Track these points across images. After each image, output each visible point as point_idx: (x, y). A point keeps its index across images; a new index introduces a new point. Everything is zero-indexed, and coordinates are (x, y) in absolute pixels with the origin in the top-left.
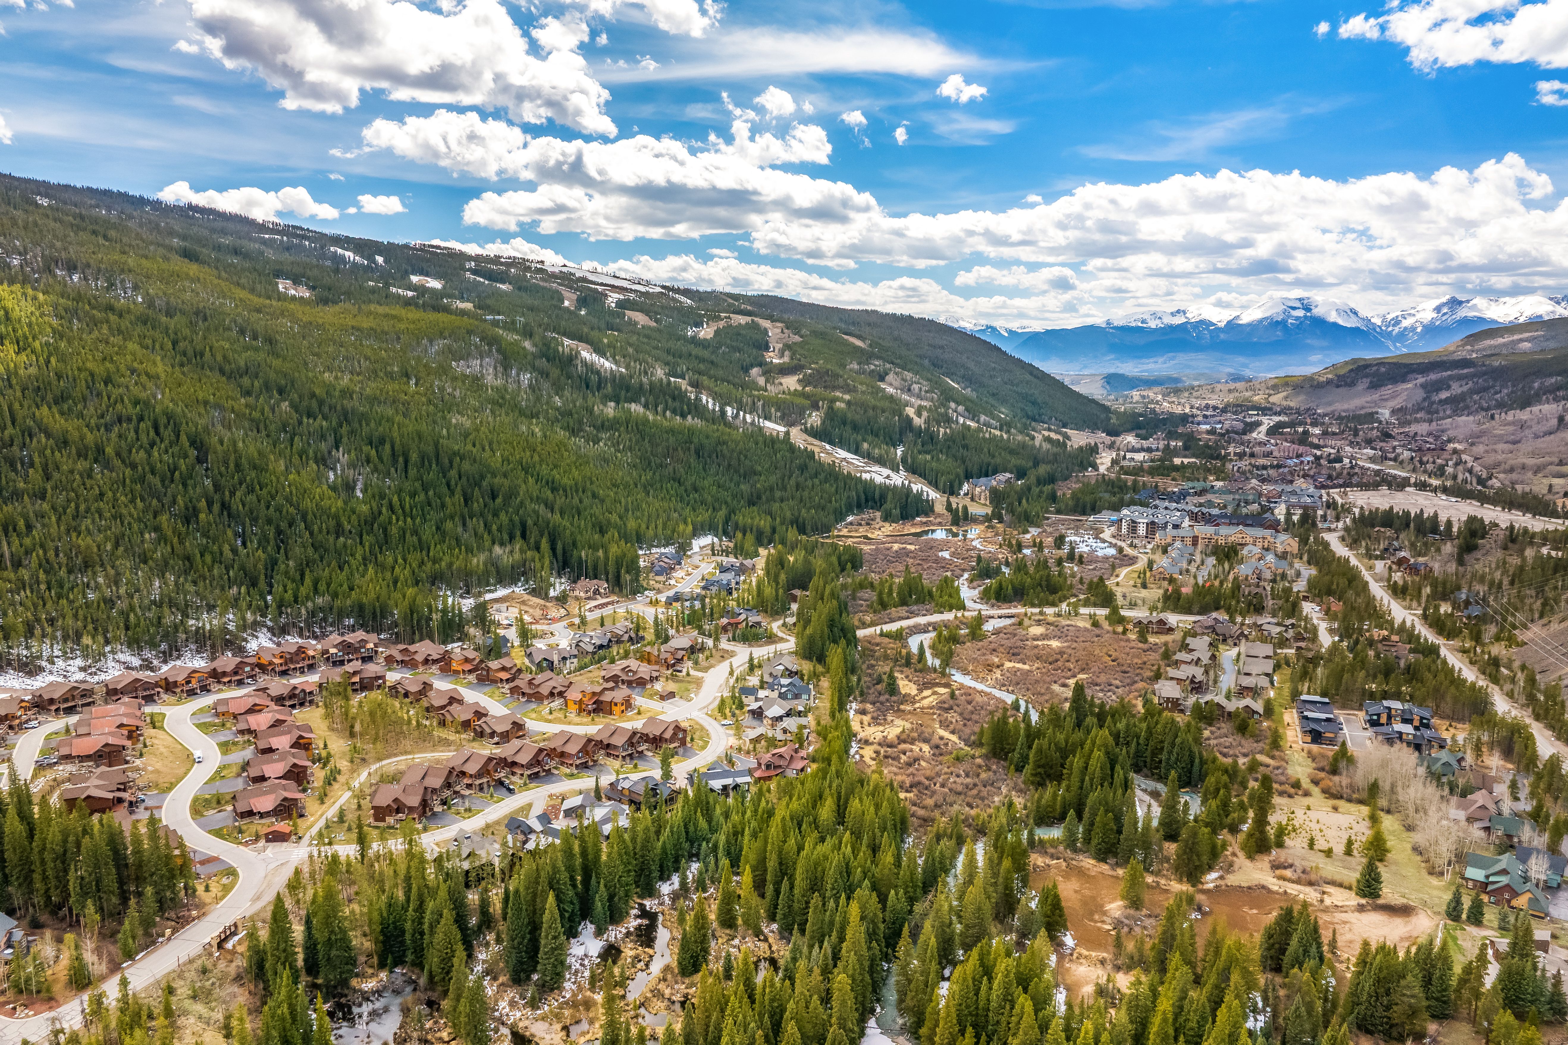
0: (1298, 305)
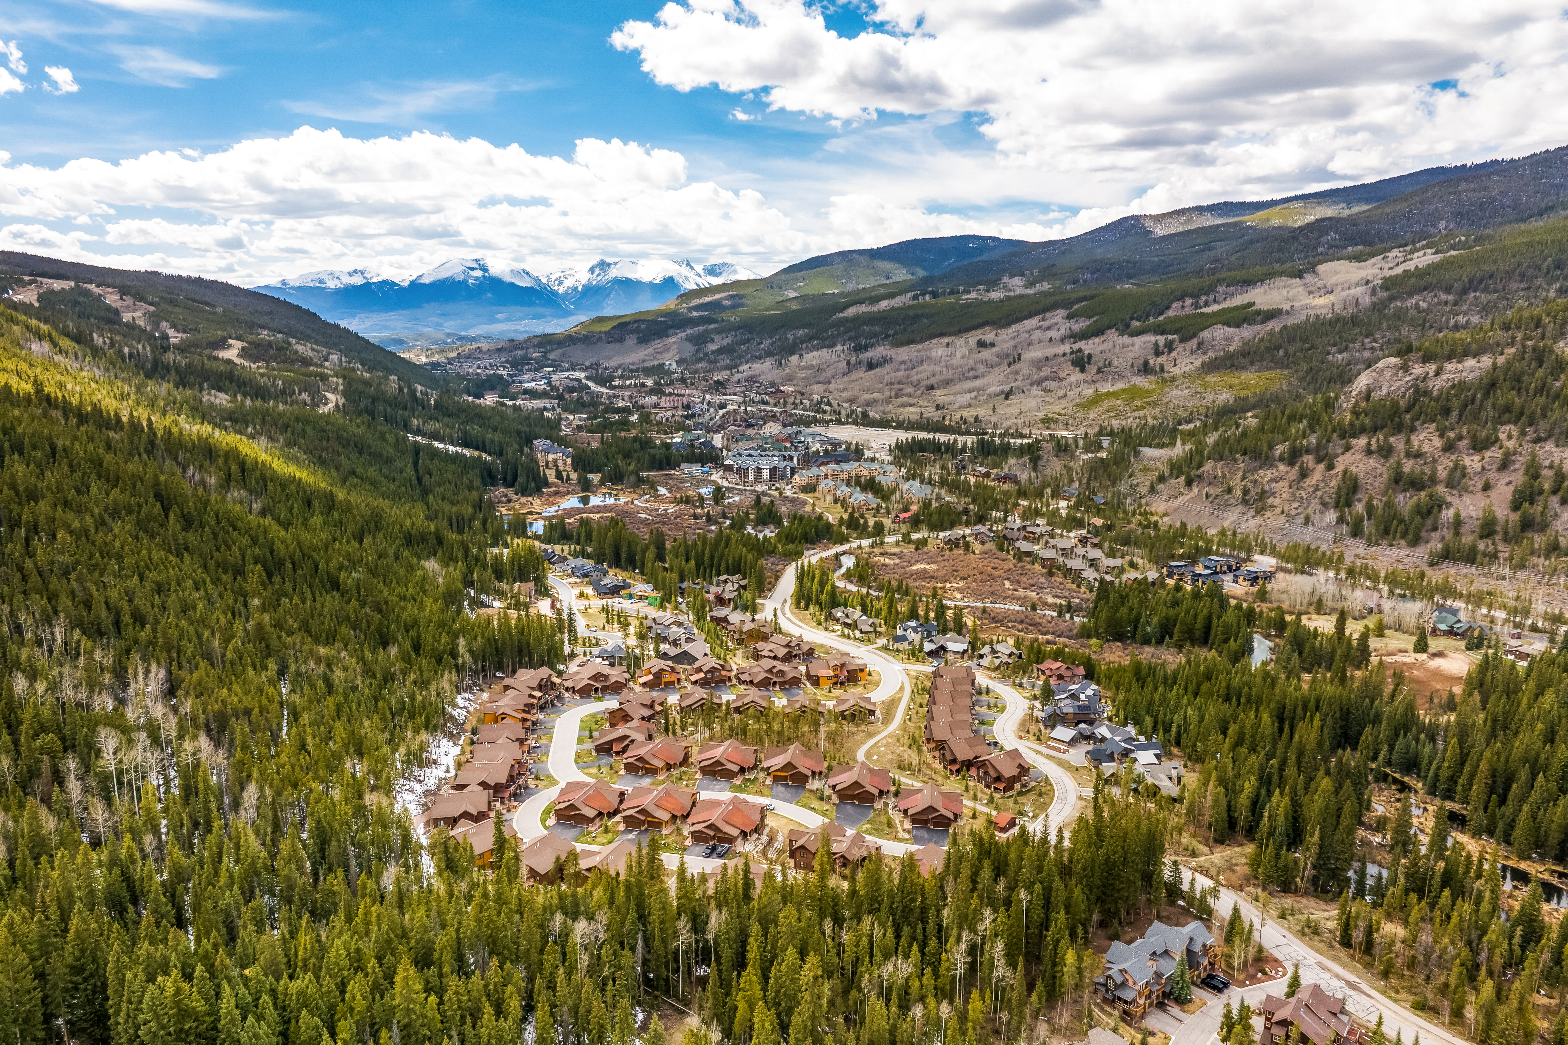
0: (475, 265)
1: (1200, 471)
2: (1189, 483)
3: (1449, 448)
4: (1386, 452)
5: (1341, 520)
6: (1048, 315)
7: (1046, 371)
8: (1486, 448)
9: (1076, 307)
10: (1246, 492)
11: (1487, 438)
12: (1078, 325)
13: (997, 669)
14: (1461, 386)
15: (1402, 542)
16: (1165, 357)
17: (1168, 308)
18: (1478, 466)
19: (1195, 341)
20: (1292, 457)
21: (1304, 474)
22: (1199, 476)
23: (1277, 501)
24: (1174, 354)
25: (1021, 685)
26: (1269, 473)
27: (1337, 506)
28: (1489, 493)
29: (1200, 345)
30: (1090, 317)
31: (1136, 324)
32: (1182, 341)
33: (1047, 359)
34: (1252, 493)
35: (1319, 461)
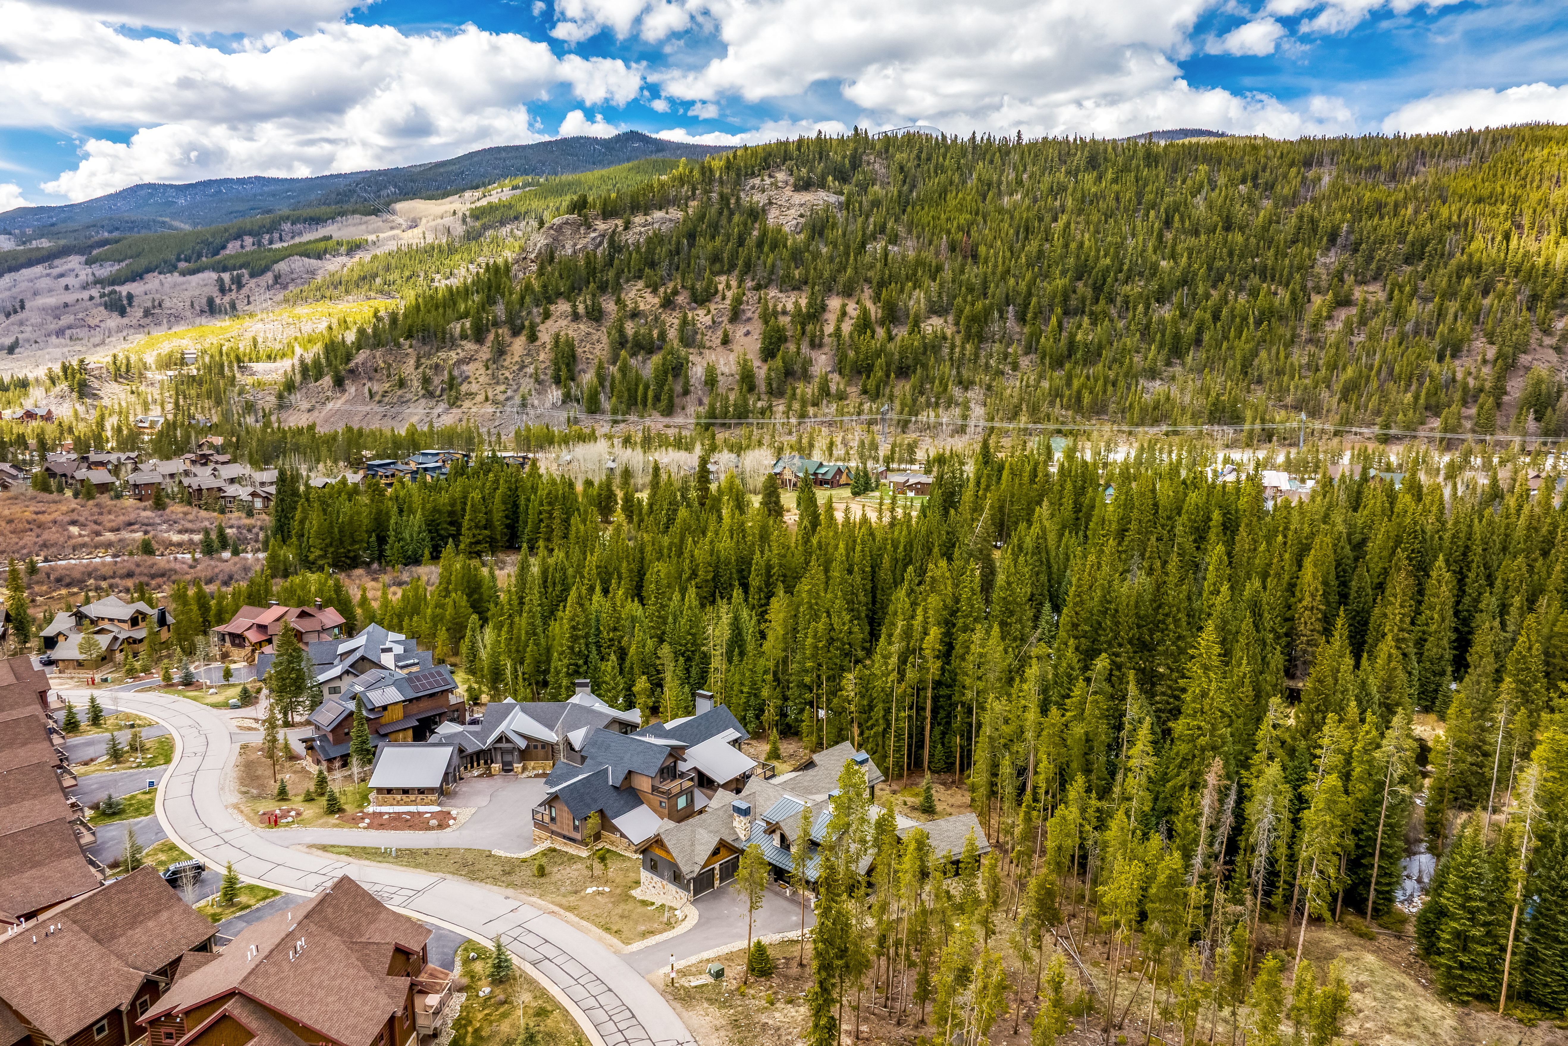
1: (352, 364)
2: (339, 383)
3: (668, 303)
4: (596, 315)
5: (567, 398)
6: (56, 262)
7: (67, 319)
8: (709, 300)
9: (95, 252)
10: (426, 381)
11: (706, 290)
12: (105, 271)
13: (105, 659)
14: (656, 240)
15: (655, 413)
16: (234, 295)
17: (224, 247)
18: (707, 320)
19: (269, 277)
20: (479, 336)
21: (500, 351)
22: (352, 371)
23: (474, 387)
24: (245, 291)
25: (188, 682)
26: (453, 354)
27: (557, 381)
28: (730, 346)
29: (277, 278)
30: (120, 261)
31: (182, 265)
32: (252, 276)
33: (66, 305)
34: (436, 381)
35: (516, 333)
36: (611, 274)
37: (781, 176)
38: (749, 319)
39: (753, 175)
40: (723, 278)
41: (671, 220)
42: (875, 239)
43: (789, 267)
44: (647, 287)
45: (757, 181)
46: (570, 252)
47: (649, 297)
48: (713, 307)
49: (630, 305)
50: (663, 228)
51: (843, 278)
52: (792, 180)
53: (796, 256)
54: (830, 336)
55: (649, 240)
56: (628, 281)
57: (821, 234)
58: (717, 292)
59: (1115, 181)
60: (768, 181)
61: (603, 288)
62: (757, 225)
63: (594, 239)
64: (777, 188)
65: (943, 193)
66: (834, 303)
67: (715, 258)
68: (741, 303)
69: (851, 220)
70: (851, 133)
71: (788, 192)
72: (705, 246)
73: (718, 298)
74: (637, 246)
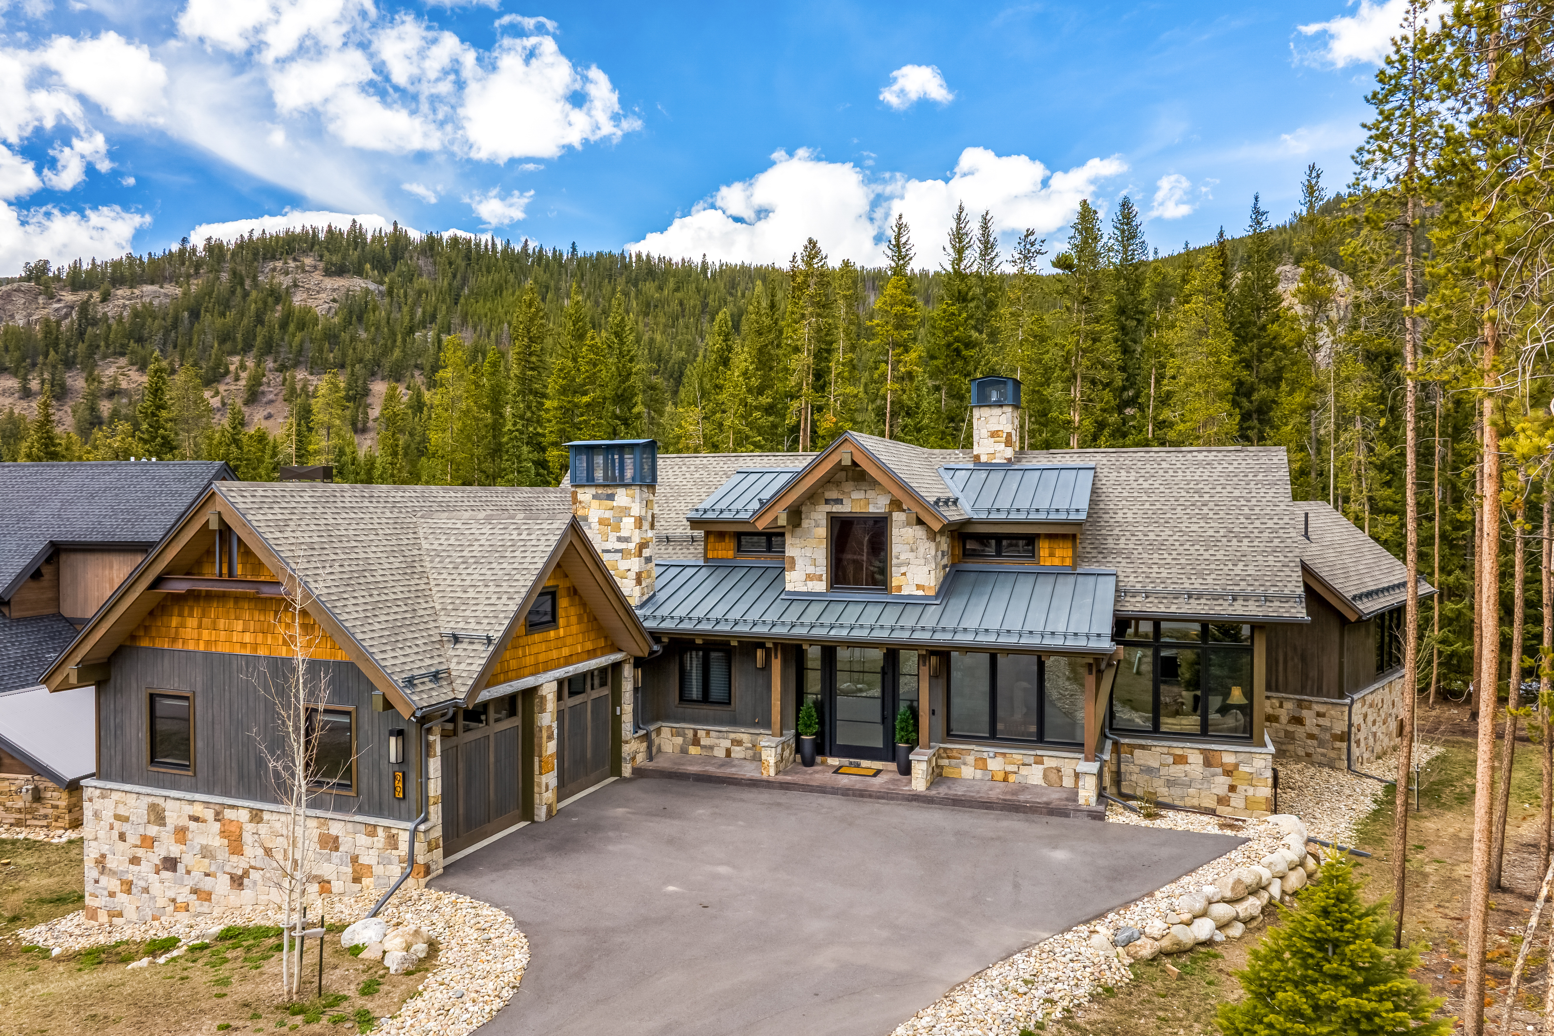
36: (81, 347)
37: (308, 261)
38: (271, 402)
39: (273, 258)
40: (236, 359)
41: (166, 295)
42: (425, 327)
43: (321, 351)
44: (132, 364)
45: (279, 264)
46: (21, 323)
47: (134, 375)
48: (222, 388)
49: (107, 384)
50: (156, 302)
51: (387, 363)
52: (321, 265)
53: (331, 337)
54: (376, 420)
55: (136, 314)
56: (105, 357)
57: (360, 319)
58: (227, 372)
59: (677, 290)
60: (292, 264)
61: (69, 364)
62: (279, 308)
63: (57, 310)
64: (304, 271)
65: (499, 290)
66: (379, 388)
67: (225, 337)
68: (261, 384)
69: (395, 309)
70: (390, 229)
71: (317, 276)
72: (211, 322)
73: (229, 379)
74: (120, 320)
